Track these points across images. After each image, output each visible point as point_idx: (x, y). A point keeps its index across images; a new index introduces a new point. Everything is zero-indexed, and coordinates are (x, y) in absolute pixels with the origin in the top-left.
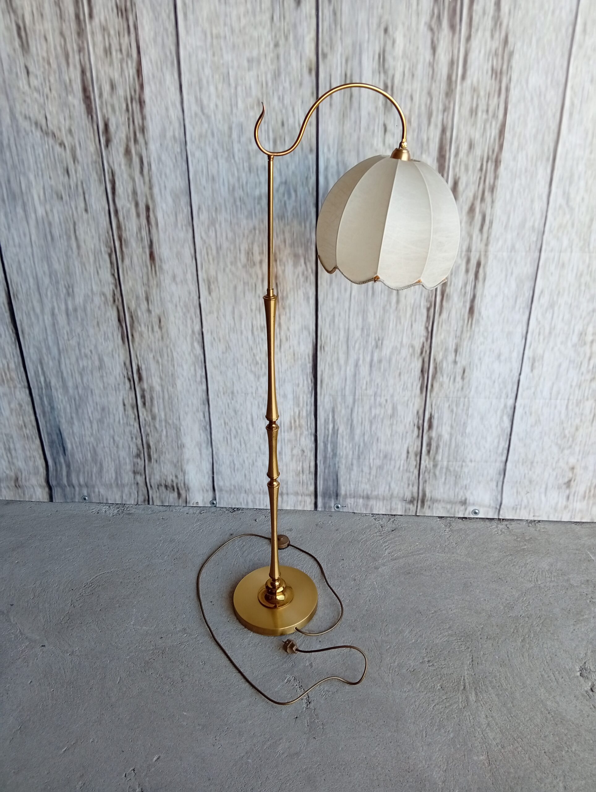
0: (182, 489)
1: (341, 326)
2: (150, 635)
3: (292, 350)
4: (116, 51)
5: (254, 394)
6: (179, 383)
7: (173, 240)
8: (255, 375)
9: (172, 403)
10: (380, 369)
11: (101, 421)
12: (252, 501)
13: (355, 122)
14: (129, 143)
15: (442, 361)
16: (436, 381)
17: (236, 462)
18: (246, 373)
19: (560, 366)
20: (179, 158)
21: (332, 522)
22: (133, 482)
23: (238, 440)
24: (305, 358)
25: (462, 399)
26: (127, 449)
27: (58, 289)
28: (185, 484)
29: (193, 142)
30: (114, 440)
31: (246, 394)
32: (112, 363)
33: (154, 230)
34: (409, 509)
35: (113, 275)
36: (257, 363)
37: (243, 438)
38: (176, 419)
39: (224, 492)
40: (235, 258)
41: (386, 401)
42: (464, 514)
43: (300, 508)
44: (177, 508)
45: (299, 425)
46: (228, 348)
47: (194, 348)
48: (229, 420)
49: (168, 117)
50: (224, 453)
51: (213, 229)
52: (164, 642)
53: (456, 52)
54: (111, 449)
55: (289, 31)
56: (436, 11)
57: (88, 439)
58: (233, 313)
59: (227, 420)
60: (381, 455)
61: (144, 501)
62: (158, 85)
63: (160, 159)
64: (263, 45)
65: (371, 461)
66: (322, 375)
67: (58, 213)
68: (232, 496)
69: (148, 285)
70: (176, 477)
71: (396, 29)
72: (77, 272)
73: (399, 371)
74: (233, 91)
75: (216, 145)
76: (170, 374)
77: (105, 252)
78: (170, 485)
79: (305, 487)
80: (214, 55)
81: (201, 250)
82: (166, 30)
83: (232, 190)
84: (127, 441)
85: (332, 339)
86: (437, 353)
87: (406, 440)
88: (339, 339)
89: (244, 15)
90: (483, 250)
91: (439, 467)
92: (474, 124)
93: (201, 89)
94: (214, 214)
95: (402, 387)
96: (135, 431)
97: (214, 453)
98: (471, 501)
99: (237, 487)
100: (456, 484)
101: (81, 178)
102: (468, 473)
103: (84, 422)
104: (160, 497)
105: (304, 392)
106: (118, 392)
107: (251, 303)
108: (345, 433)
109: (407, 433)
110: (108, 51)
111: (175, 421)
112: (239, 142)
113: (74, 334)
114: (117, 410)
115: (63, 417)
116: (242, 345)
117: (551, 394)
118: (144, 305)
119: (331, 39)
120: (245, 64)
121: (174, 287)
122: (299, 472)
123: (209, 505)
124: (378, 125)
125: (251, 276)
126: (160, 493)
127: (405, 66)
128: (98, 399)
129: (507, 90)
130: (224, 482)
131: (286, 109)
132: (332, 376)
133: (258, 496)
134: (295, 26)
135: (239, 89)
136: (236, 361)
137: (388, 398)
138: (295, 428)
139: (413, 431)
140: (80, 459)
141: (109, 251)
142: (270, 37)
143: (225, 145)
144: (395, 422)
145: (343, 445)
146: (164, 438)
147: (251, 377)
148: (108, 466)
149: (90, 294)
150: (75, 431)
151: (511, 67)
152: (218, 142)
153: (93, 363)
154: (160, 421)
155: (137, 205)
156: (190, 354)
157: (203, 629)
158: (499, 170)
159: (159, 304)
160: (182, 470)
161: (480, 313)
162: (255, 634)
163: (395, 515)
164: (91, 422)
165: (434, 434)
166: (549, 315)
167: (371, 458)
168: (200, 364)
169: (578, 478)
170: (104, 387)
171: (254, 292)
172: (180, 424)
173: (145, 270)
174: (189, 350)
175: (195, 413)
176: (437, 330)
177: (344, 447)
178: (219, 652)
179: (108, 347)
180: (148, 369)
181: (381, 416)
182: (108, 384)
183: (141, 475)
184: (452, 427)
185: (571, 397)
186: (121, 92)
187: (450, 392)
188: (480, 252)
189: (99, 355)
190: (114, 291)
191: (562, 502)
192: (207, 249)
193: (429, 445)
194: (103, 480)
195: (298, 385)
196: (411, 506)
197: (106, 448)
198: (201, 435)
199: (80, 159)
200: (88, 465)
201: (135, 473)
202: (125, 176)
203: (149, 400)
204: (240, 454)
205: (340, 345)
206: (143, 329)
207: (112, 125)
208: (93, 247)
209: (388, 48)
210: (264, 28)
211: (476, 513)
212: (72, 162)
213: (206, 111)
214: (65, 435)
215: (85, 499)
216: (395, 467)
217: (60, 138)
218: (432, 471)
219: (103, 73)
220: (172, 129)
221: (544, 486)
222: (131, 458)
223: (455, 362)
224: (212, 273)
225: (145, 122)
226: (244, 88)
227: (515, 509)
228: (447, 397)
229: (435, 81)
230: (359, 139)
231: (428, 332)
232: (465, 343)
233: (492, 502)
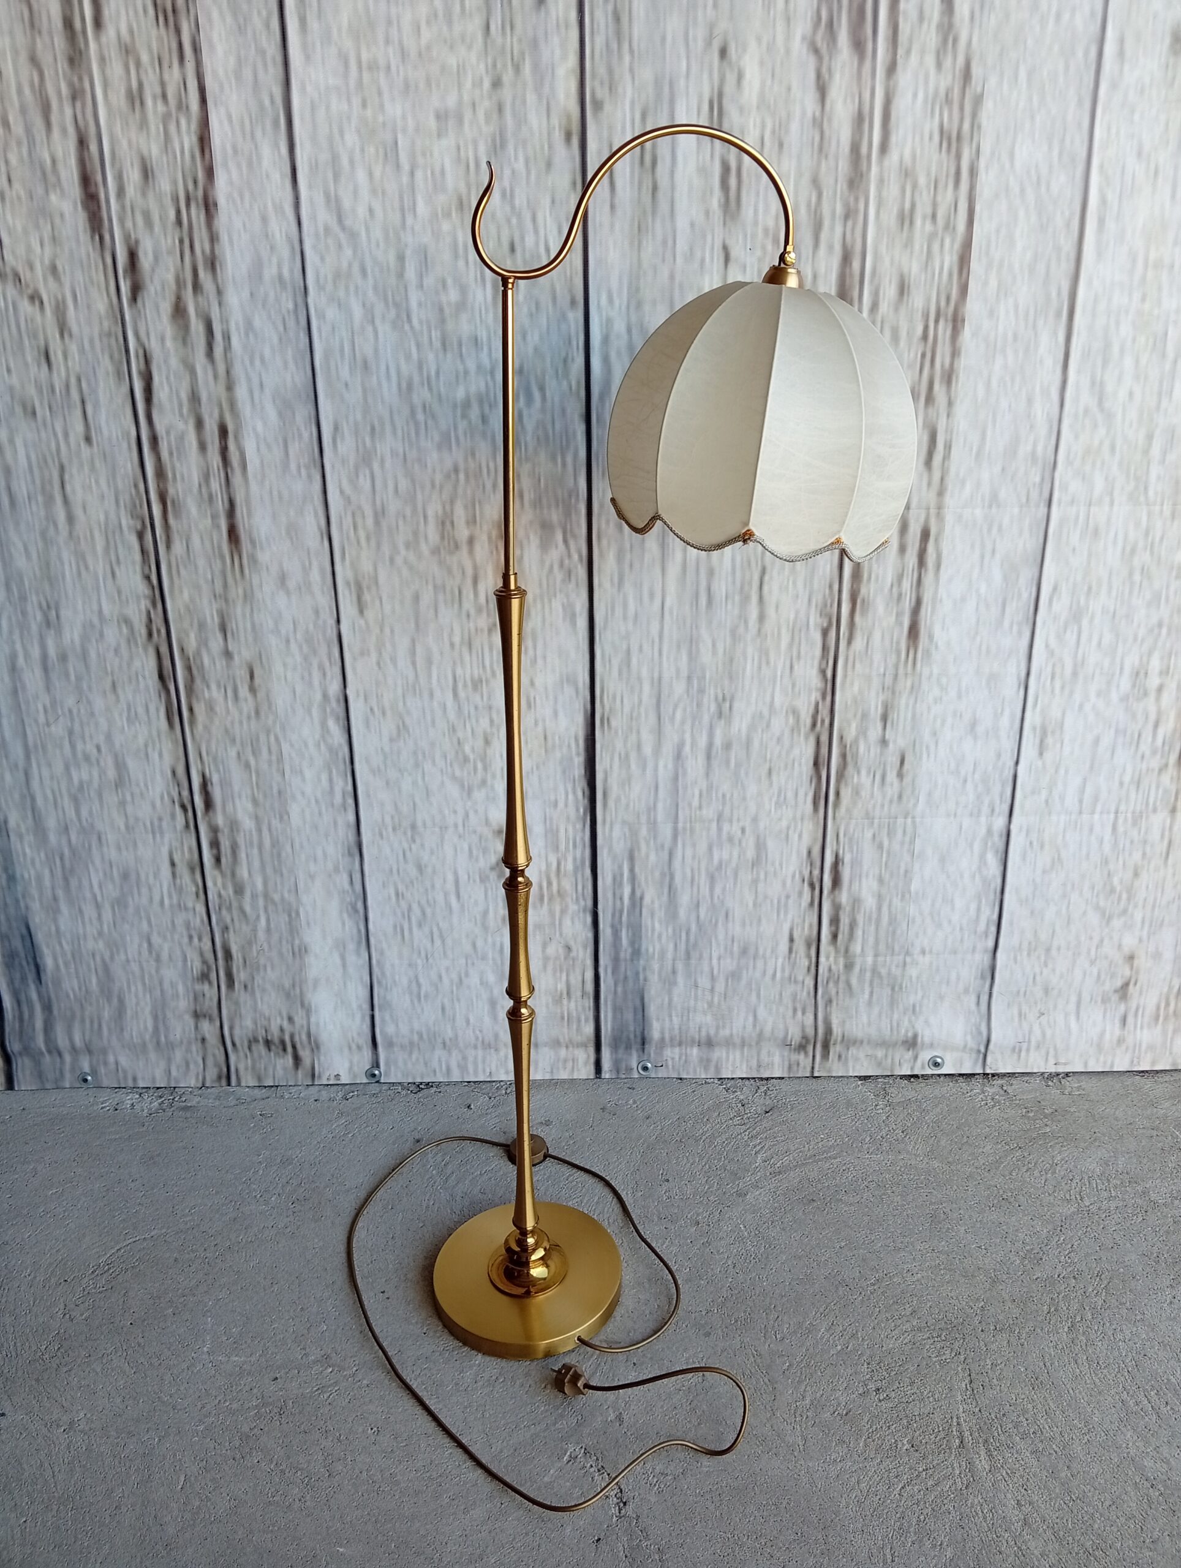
0: (303, 1048)
1: (645, 672)
2: (249, 1374)
3: (540, 729)
4: (154, 97)
5: (460, 828)
6: (294, 810)
7: (280, 497)
8: (462, 786)
9: (279, 855)
10: (728, 762)
11: (120, 903)
12: (459, 1066)
13: (664, 242)
14: (183, 292)
15: (856, 741)
16: (846, 785)
17: (421, 980)
18: (443, 783)
19: (1097, 741)
20: (291, 323)
21: (635, 1102)
22: (193, 1036)
23: (426, 930)
24: (569, 746)
25: (900, 821)
26: (180, 964)
27: (24, 613)
28: (309, 1035)
29: (321, 288)
30: (150, 944)
31: (444, 828)
32: (145, 773)
33: (237, 479)
34: (798, 1064)
35: (148, 578)
36: (466, 760)
37: (438, 925)
38: (289, 891)
39: (396, 1049)
40: (416, 534)
41: (743, 830)
42: (912, 1069)
43: (564, 1075)
44: (293, 1090)
45: (559, 891)
46: (402, 729)
47: (328, 731)
48: (407, 887)
49: (267, 236)
50: (397, 962)
51: (367, 472)
52: (281, 1390)
53: (867, 95)
54: (145, 964)
55: (522, 54)
56: (824, 14)
57: (90, 944)
58: (413, 653)
59: (401, 888)
60: (736, 949)
61: (219, 1078)
62: (244, 169)
63: (249, 326)
64: (468, 84)
65: (715, 962)
66: (605, 780)
67: (26, 446)
68: (414, 1057)
69: (223, 596)
70: (290, 1019)
71: (745, 50)
72: (67, 573)
73: (767, 766)
74: (405, 179)
75: (370, 293)
76: (275, 790)
77: (129, 528)
78: (276, 1040)
79: (575, 1027)
80: (364, 105)
81: (341, 518)
82: (262, 53)
83: (407, 389)
84: (180, 944)
85: (625, 701)
86: (847, 724)
87: (786, 913)
88: (640, 702)
89: (428, 22)
90: (933, 505)
91: (857, 969)
92: (908, 244)
93: (336, 176)
94: (368, 440)
95: (774, 799)
96: (198, 920)
97: (374, 961)
98: (927, 1040)
99: (425, 1036)
100: (893, 1003)
101: (77, 368)
102: (918, 978)
103: (84, 908)
104: (253, 1068)
105: (568, 818)
106: (158, 835)
107: (452, 630)
108: (656, 905)
109: (788, 897)
110: (136, 98)
111: (286, 895)
112: (421, 286)
113: (60, 712)
114: (156, 875)
115: (36, 897)
116: (433, 722)
117: (1081, 801)
118: (216, 643)
119: (610, 71)
120: (432, 123)
121: (282, 600)
122: (561, 994)
123: (365, 1080)
124: (713, 248)
125: (450, 571)
126: (253, 1061)
127: (763, 127)
128: (113, 854)
129: (973, 172)
130: (397, 1026)
131: (519, 216)
132: (627, 781)
133: (471, 1053)
134: (535, 44)
135: (419, 175)
136: (420, 757)
137: (747, 824)
138: (551, 899)
139: (800, 894)
140: (73, 990)
141: (139, 527)
142: (482, 66)
143: (390, 294)
144: (762, 876)
145: (653, 930)
146: (261, 935)
147: (453, 790)
148: (137, 1004)
149: (96, 621)
150: (62, 928)
151: (979, 127)
152: (375, 288)
153: (102, 773)
154: (254, 896)
155: (199, 424)
156: (318, 745)
157: (369, 1354)
158: (960, 338)
159: (250, 639)
160: (302, 1005)
161: (931, 637)
162: (488, 1358)
163: (767, 1079)
164: (98, 907)
165: (844, 897)
166: (1071, 637)
167: (715, 955)
168: (342, 767)
169: (1143, 978)
170: (127, 827)
171: (456, 606)
172: (298, 901)
173: (217, 566)
174: (317, 736)
175: (330, 876)
176: (845, 676)
177: (656, 934)
178: (409, 1403)
179: (135, 737)
180: (225, 783)
181: (734, 865)
182: (137, 819)
183: (211, 1019)
184: (881, 881)
185: (1122, 808)
186: (164, 184)
187: (874, 807)
188: (928, 509)
189: (116, 756)
190: (149, 613)
191: (1113, 1030)
192: (353, 515)
193: (835, 921)
194: (126, 1035)
195: (556, 804)
196: (802, 1056)
197: (132, 964)
198: (344, 924)
199: (75, 329)
200: (91, 1004)
201: (197, 1015)
202: (174, 362)
203: (229, 851)
204: (431, 960)
205: (643, 715)
206: (216, 694)
207: (146, 254)
208: (102, 517)
209: (729, 88)
210: (470, 48)
211: (936, 1065)
212: (58, 336)
213: (348, 222)
214: (40, 937)
215: (85, 1080)
216: (764, 972)
217: (32, 286)
218: (843, 978)
219: (124, 143)
220: (274, 260)
221: (1074, 999)
222: (189, 984)
223: (884, 742)
224: (366, 566)
225: (216, 247)
226: (429, 173)
227: (1016, 1050)
228: (868, 816)
229: (826, 157)
230: (672, 277)
231: (826, 681)
232: (903, 701)
233: (969, 1038)
